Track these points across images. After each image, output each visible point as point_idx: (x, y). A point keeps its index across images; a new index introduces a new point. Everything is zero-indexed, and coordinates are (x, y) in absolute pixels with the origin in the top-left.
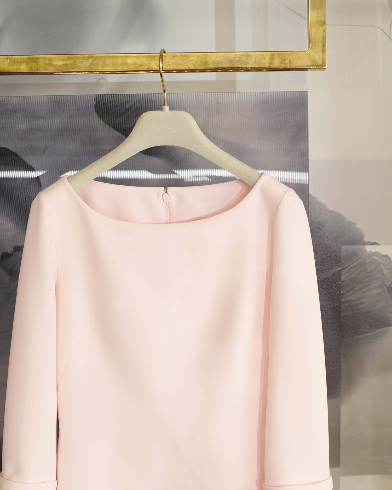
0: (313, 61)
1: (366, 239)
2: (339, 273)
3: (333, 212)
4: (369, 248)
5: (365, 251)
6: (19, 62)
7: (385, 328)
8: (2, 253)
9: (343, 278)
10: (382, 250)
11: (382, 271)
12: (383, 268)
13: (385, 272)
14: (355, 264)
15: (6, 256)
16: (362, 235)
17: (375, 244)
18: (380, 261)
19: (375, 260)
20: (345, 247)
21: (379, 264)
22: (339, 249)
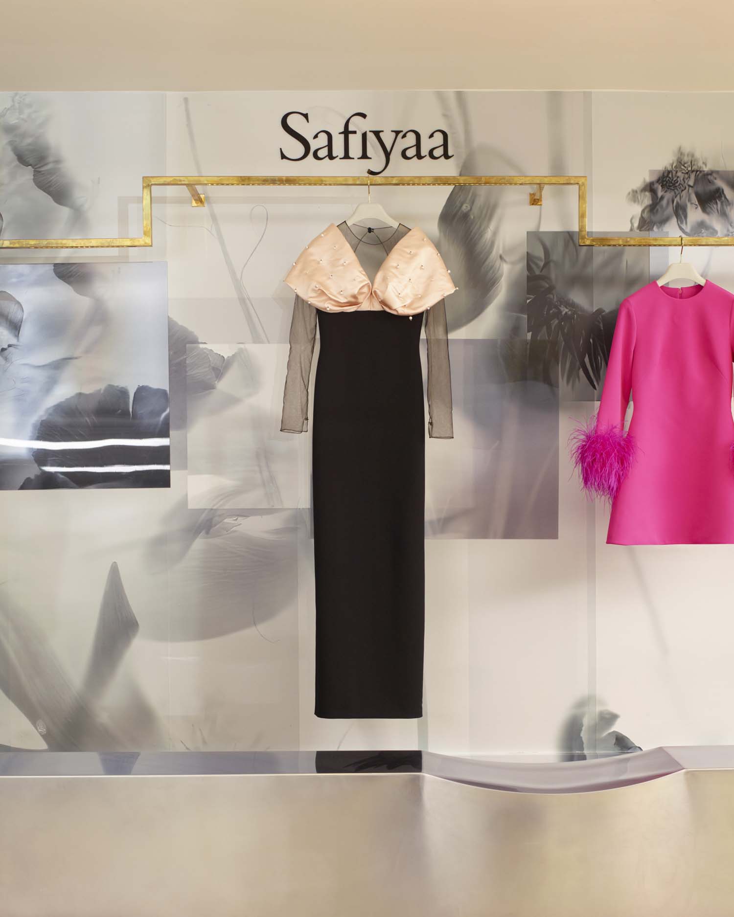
0: (145, 243)
1: (200, 341)
2: (185, 359)
3: (182, 326)
4: (201, 346)
5: (200, 348)
6: (15, 243)
7: (212, 390)
8: (1, 348)
9: (187, 362)
10: (209, 346)
11: (209, 358)
12: (209, 356)
13: (211, 359)
14: (195, 354)
15: (3, 350)
16: (197, 339)
17: (205, 343)
18: (208, 352)
19: (205, 353)
20: (188, 345)
21: (208, 355)
22: (185, 346)
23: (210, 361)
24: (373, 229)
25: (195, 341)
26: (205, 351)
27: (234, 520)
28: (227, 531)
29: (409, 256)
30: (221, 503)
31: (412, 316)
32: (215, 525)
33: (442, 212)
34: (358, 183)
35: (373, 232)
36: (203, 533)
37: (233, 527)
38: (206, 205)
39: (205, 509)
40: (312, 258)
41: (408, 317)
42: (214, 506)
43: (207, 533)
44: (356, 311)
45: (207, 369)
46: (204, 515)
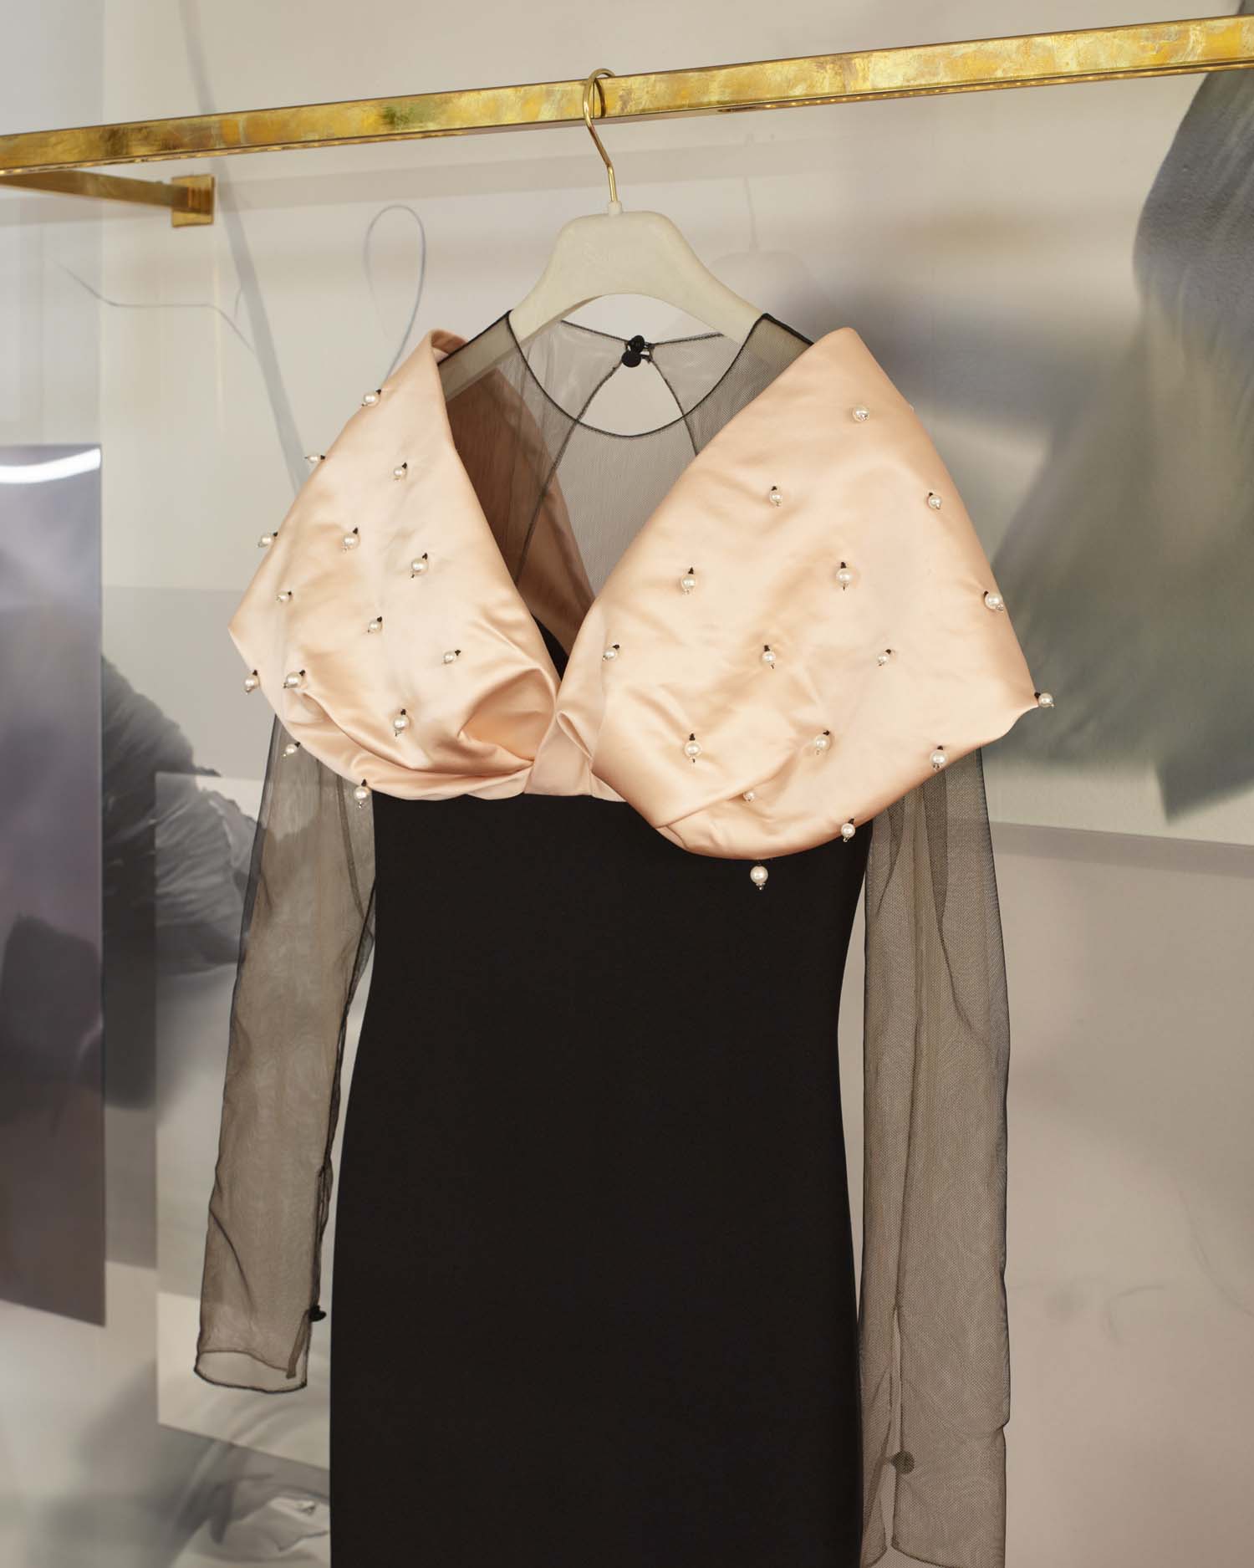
1: (198, 761)
2: (152, 828)
3: (141, 698)
4: (201, 783)
5: (195, 788)
9: (158, 842)
10: (225, 788)
11: (225, 835)
12: (226, 828)
13: (231, 840)
14: (178, 814)
16: (190, 754)
17: (212, 773)
18: (221, 812)
19: (213, 811)
20: (161, 776)
21: (221, 818)
22: (152, 778)
23: (228, 846)
24: (651, 347)
25: (181, 764)
26: (212, 803)
27: (305, 1511)
28: (281, 1549)
29: (762, 513)
30: (261, 1428)
31: (769, 863)
32: (243, 1514)
33: (1150, 200)
34: (546, 115)
35: (649, 358)
36: (203, 1533)
37: (300, 1538)
38: (218, 215)
39: (211, 1441)
40: (323, 515)
41: (748, 864)
42: (241, 1432)
43: (218, 1535)
44: (523, 796)
45: (217, 879)
46: (206, 1462)
